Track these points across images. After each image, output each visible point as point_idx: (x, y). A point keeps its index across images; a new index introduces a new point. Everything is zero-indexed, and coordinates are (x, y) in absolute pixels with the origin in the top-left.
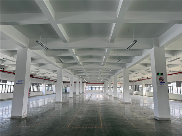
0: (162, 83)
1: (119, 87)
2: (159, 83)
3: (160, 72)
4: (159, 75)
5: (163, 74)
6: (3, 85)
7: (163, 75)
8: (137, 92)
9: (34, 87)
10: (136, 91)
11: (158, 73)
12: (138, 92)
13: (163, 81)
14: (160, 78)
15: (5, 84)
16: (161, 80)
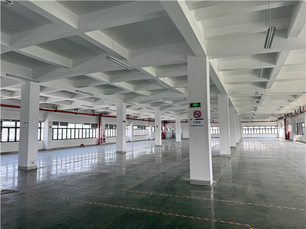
0: (198, 121)
1: (273, 127)
2: (192, 121)
3: (195, 101)
4: (193, 107)
5: (199, 104)
6: (62, 129)
7: (199, 106)
8: (299, 136)
9: (114, 130)
10: (298, 134)
11: (191, 104)
12: (301, 136)
13: (199, 116)
14: (195, 112)
15: (65, 127)
16: (197, 116)
